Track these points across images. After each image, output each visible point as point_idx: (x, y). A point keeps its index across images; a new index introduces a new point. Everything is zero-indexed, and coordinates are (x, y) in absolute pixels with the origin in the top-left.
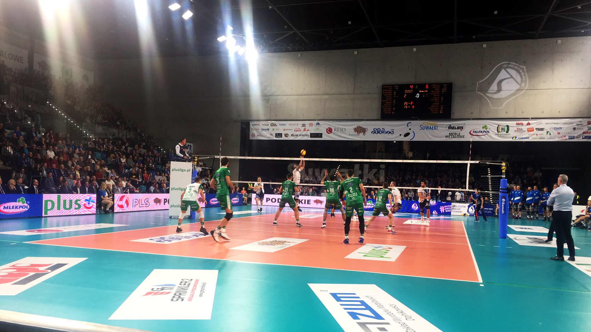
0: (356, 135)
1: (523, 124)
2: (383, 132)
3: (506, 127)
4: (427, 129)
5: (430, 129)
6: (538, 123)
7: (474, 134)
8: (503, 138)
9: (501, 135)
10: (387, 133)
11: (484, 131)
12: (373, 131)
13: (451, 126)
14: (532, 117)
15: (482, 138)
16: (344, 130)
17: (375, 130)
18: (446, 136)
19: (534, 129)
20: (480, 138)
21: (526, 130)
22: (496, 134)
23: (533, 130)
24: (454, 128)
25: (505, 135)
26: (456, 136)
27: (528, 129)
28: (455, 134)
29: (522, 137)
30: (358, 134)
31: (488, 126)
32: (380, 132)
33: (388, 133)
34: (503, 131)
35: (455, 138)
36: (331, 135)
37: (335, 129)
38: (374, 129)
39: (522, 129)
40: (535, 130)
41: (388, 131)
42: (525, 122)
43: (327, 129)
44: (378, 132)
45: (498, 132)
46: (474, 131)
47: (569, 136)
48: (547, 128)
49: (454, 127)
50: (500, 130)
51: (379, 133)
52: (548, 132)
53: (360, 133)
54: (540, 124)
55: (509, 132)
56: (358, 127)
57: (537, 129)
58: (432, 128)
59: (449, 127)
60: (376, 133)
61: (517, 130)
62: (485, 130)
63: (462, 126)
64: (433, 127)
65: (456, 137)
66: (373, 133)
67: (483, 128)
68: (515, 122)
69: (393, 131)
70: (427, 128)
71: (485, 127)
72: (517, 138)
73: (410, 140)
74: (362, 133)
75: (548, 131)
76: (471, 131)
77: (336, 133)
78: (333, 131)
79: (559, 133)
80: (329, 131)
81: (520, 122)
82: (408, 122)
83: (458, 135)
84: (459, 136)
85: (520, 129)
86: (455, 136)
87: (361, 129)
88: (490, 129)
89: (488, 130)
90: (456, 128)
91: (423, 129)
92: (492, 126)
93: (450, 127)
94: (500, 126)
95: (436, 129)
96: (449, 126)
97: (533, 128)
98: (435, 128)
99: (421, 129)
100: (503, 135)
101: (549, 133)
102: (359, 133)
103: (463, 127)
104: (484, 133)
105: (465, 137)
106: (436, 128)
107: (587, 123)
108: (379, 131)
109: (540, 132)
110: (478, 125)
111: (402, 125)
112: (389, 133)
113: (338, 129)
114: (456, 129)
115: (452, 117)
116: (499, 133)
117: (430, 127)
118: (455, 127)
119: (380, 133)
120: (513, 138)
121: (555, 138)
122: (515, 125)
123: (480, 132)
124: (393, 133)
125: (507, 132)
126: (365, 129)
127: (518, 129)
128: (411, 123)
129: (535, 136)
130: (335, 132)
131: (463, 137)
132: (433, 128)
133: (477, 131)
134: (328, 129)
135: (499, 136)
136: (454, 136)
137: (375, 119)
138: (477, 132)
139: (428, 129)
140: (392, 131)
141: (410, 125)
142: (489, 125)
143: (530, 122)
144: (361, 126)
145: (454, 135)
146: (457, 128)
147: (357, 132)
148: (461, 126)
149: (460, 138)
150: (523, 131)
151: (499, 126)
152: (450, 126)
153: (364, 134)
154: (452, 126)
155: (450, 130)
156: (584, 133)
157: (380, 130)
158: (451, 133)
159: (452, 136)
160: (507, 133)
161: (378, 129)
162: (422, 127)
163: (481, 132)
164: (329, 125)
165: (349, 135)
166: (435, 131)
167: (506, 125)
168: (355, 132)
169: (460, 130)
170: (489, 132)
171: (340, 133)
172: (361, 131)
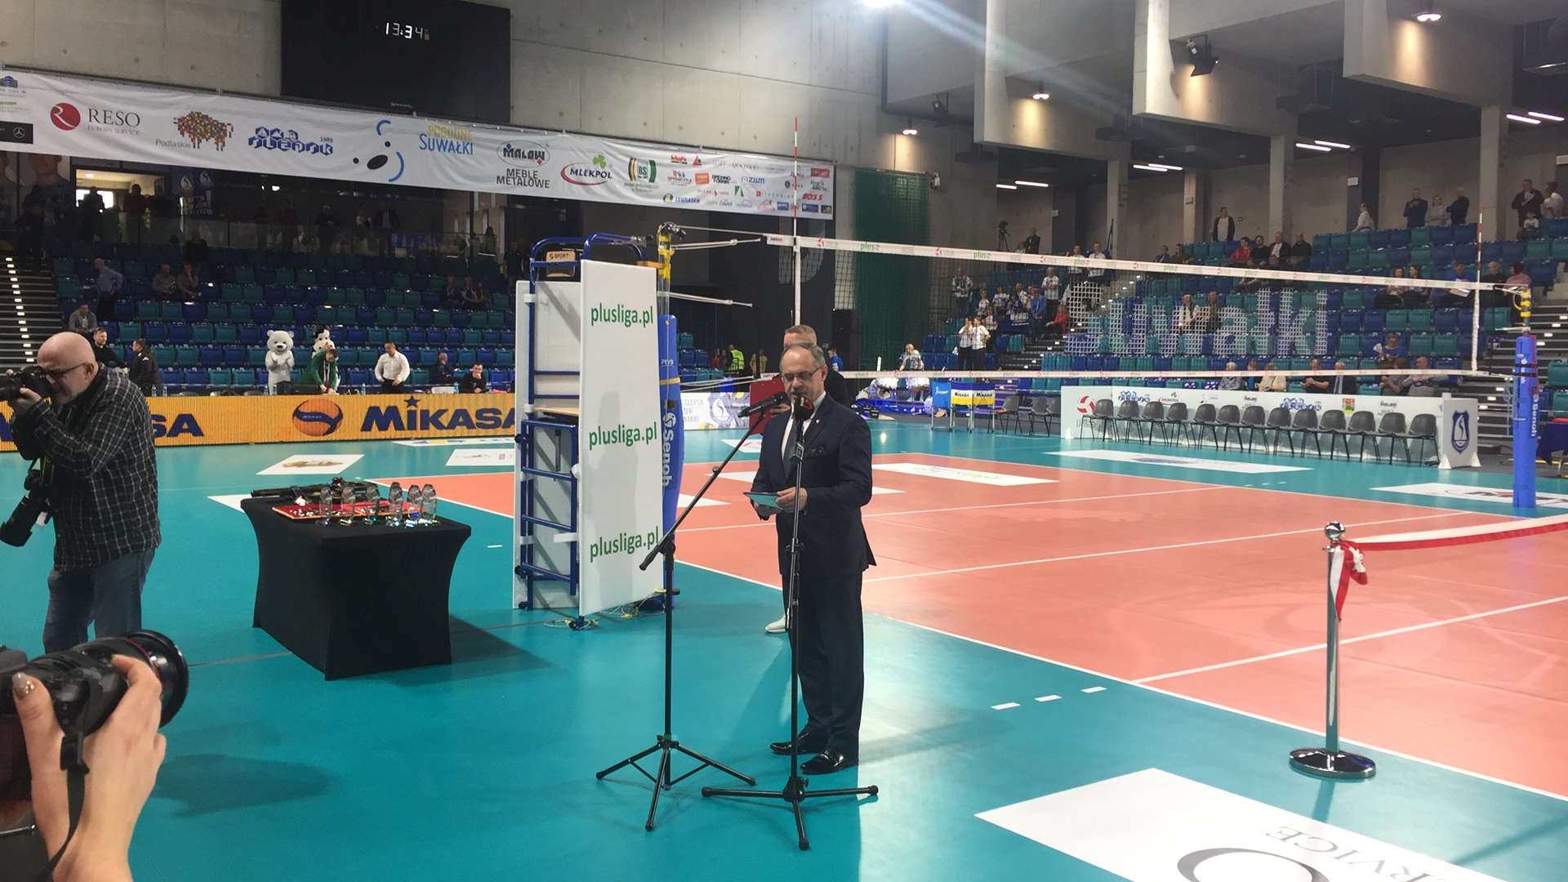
0: (188, 146)
1: (685, 160)
2: (294, 145)
3: (649, 167)
4: (442, 148)
5: (452, 151)
6: (718, 163)
7: (573, 177)
8: (643, 196)
9: (639, 188)
10: (308, 149)
11: (598, 173)
12: (254, 138)
13: (512, 147)
14: (705, 145)
15: (592, 190)
16: (132, 120)
17: (263, 132)
18: (498, 177)
19: (710, 176)
20: (589, 191)
21: (693, 178)
22: (625, 184)
23: (707, 181)
24: (518, 154)
25: (647, 189)
26: (527, 179)
27: (696, 175)
28: (524, 173)
29: (683, 197)
30: (193, 140)
31: (608, 158)
32: (280, 144)
33: (312, 148)
34: (642, 176)
35: (525, 185)
36: (73, 135)
37: (93, 113)
38: (257, 130)
39: (684, 176)
40: (711, 181)
41: (312, 144)
42: (691, 157)
43: (55, 110)
44: (272, 143)
45: (631, 179)
46: (572, 170)
47: (778, 203)
48: (736, 175)
49: (519, 150)
50: (636, 174)
51: (280, 147)
52: (737, 188)
53: (204, 141)
54: (721, 164)
55: (656, 180)
56: (191, 115)
57: (714, 177)
58: (455, 148)
59: (505, 149)
60: (268, 145)
61: (673, 176)
62: (601, 170)
63: (542, 150)
64: (459, 146)
65: (527, 183)
66: (255, 143)
67: (595, 161)
68: (669, 154)
69: (329, 143)
70: (442, 146)
71: (599, 160)
72: (674, 200)
73: (390, 180)
74: (213, 140)
75: (737, 185)
76: (564, 169)
77: (98, 128)
78: (84, 119)
79: (759, 194)
80: (67, 117)
81: (679, 155)
82: (380, 117)
83: (531, 179)
84: (535, 181)
85: (680, 175)
86: (523, 179)
88: (611, 166)
89: (607, 169)
90: (526, 154)
91: (427, 146)
92: (618, 155)
93: (509, 151)
94: (635, 159)
95: (470, 151)
96: (505, 146)
97: (708, 174)
98: (465, 148)
99: (423, 146)
100: (643, 189)
101: (739, 190)
102: (200, 141)
103: (543, 153)
104: (599, 176)
105: (550, 184)
106: (469, 147)
107: (810, 173)
108: (278, 138)
109: (722, 187)
110: (582, 152)
112: (316, 150)
113: (108, 114)
114: (525, 157)
116: (634, 182)
117: (452, 144)
118: (523, 153)
119: (283, 146)
120: (664, 198)
121: (751, 206)
122: (670, 161)
123: (588, 174)
124: (331, 150)
125: (652, 180)
126: (223, 125)
127: (675, 173)
128: (389, 122)
129: (712, 197)
130: (94, 124)
131: (546, 184)
132: (461, 149)
133: (581, 171)
134: (61, 110)
135: (633, 190)
136: (520, 179)
137: (256, 92)
138: (580, 174)
139: (445, 149)
140: (327, 146)
141: (390, 130)
142: (609, 154)
143: (702, 157)
144: (204, 113)
145: (520, 175)
146: (529, 154)
147: (189, 132)
148: (538, 150)
149: (537, 186)
150: (687, 180)
151: (633, 161)
152: (509, 146)
153: (220, 144)
154: (514, 147)
155: (510, 160)
156: (805, 196)
157: (282, 134)
158: (511, 168)
159: (514, 179)
160: (651, 184)
161: (273, 132)
162: (426, 139)
163: (591, 173)
164: (62, 93)
165: (158, 142)
166: (465, 157)
167: (648, 159)
168: (182, 134)
169: (535, 163)
170: (609, 177)
171: (113, 132)
172: (206, 131)
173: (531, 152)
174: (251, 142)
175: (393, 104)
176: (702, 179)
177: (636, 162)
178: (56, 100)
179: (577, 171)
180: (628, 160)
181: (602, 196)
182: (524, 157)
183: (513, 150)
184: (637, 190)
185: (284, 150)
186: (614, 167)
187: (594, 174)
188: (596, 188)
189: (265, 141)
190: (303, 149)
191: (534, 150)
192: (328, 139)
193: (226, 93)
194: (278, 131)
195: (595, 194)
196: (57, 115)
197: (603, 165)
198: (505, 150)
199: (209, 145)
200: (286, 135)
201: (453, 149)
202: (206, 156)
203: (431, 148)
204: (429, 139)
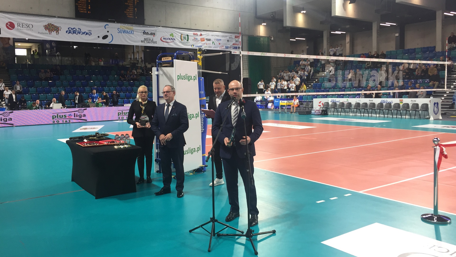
0: (48, 34)
1: (197, 34)
2: (80, 32)
3: (187, 36)
4: (124, 33)
5: (127, 33)
6: (207, 35)
7: (164, 40)
8: (185, 45)
10: (84, 34)
11: (171, 39)
12: (68, 31)
13: (145, 32)
14: (203, 30)
15: (170, 44)
16: (31, 26)
17: (70, 29)
18: (142, 41)
19: (205, 39)
20: (169, 44)
21: (200, 40)
22: (180, 42)
23: (204, 40)
24: (147, 34)
25: (186, 43)
26: (150, 41)
27: (201, 39)
28: (149, 39)
29: (197, 45)
30: (49, 32)
31: (174, 34)
34: (185, 39)
35: (150, 43)
36: (13, 31)
37: (19, 24)
38: (69, 28)
39: (197, 39)
40: (205, 40)
41: (85, 32)
42: (199, 33)
43: (7, 24)
44: (73, 32)
45: (181, 40)
46: (164, 38)
47: (225, 46)
48: (212, 38)
49: (147, 33)
50: (183, 39)
51: (75, 33)
52: (213, 42)
53: (52, 32)
54: (208, 35)
56: (49, 24)
57: (206, 39)
58: (128, 32)
60: (72, 33)
61: (194, 39)
62: (172, 38)
63: (154, 32)
64: (129, 32)
66: (68, 32)
68: (192, 33)
69: (90, 32)
70: (124, 32)
71: (172, 35)
72: (194, 46)
73: (109, 43)
74: (55, 32)
75: (213, 41)
76: (161, 38)
77: (20, 29)
78: (16, 26)
79: (220, 44)
80: (11, 26)
81: (196, 33)
82: (105, 23)
83: (151, 41)
84: (152, 41)
85: (196, 39)
86: (149, 41)
87: (53, 27)
88: (175, 37)
89: (174, 38)
90: (150, 34)
91: (120, 32)
92: (177, 33)
93: (144, 33)
94: (182, 34)
95: (133, 33)
97: (204, 38)
98: (131, 32)
99: (119, 32)
100: (185, 43)
101: (214, 43)
102: (51, 32)
103: (155, 33)
104: (172, 40)
105: (157, 42)
106: (132, 32)
107: (235, 37)
108: (75, 31)
109: (209, 42)
110: (167, 32)
111: (101, 27)
112: (86, 34)
113: (23, 25)
116: (182, 41)
117: (127, 31)
118: (149, 33)
119: (76, 33)
120: (191, 46)
121: (217, 48)
122: (193, 35)
123: (168, 39)
124: (91, 34)
125: (188, 40)
126: (58, 27)
127: (194, 38)
128: (108, 25)
129: (206, 45)
130: (19, 28)
131: (156, 42)
132: (130, 33)
133: (166, 38)
134: (9, 24)
135: (182, 44)
136: (148, 41)
137: (67, 17)
138: (166, 39)
139: (125, 33)
140: (90, 33)
141: (108, 28)
142: (174, 33)
143: (202, 33)
144: (52, 24)
145: (148, 40)
146: (150, 33)
147: (48, 30)
148: (153, 32)
149: (153, 43)
150: (198, 40)
151: (182, 35)
152: (144, 31)
153: (57, 33)
155: (145, 35)
156: (233, 44)
157: (76, 29)
158: (145, 38)
159: (146, 41)
160: (187, 42)
161: (73, 29)
162: (119, 30)
163: (169, 39)
164: (9, 18)
165: (39, 33)
166: (131, 35)
167: (186, 34)
168: (46, 30)
169: (152, 36)
170: (175, 40)
171: (25, 30)
172: (53, 29)
173: (151, 33)
174: (67, 32)
175: (109, 19)
176: (202, 40)
178: (7, 21)
179: (165, 38)
180: (180, 35)
181: (173, 46)
182: (149, 34)
183: (146, 32)
184: (183, 44)
185: (77, 34)
186: (176, 37)
187: (170, 39)
188: (171, 43)
189: (71, 32)
190: (83, 34)
191: (152, 32)
192: (90, 31)
193: (59, 17)
194: (75, 28)
195: (171, 45)
196: (8, 25)
197: (173, 36)
198: (143, 32)
199: (54, 33)
200: (77, 30)
201: (128, 33)
202: (53, 37)
203: (121, 32)
204: (120, 30)
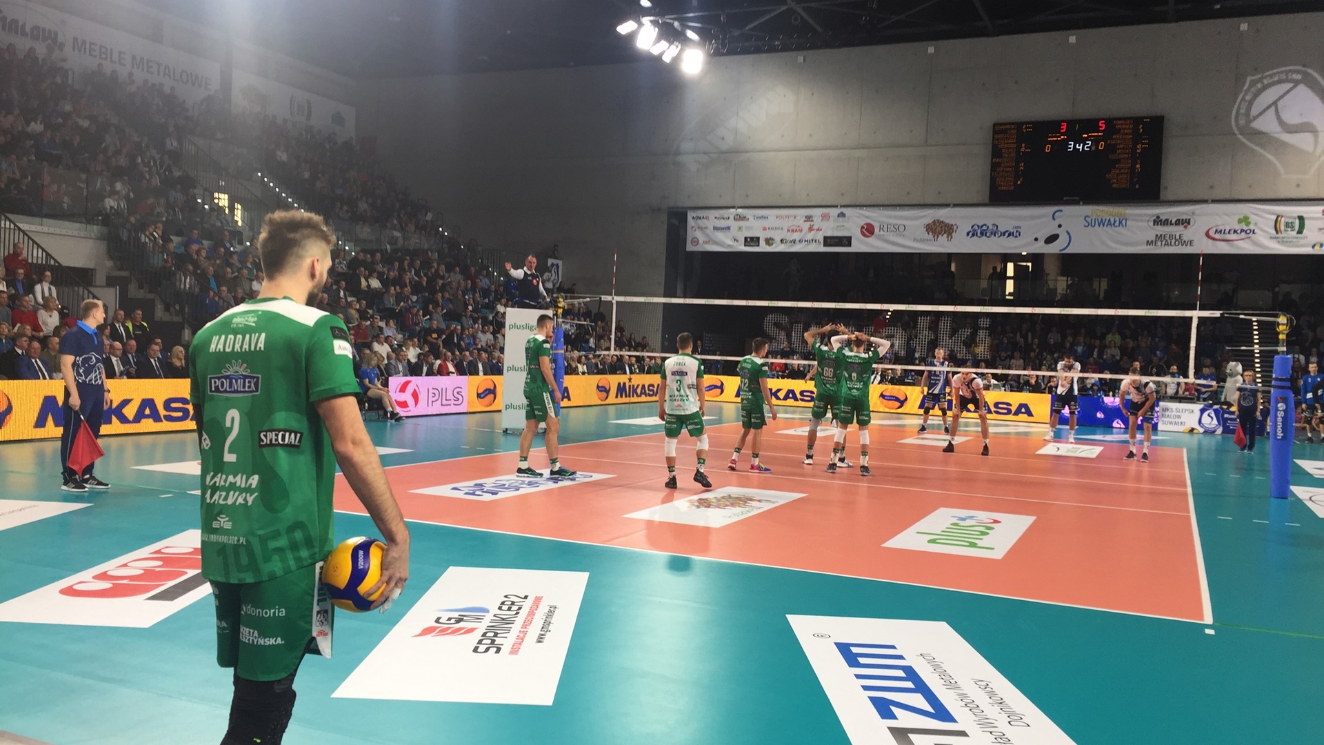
2: (995, 233)
3: (1297, 222)
4: (1101, 225)
5: (1109, 226)
7: (1217, 236)
8: (1289, 246)
9: (1285, 240)
10: (1004, 235)
11: (1242, 231)
12: (970, 232)
15: (1235, 246)
16: (901, 228)
17: (976, 227)
18: (1148, 242)
20: (1232, 246)
22: (1271, 238)
24: (1166, 223)
25: (1294, 240)
26: (1173, 241)
28: (1171, 236)
30: (934, 237)
31: (1253, 218)
32: (986, 233)
33: (1007, 234)
34: (1289, 229)
35: (1171, 246)
36: (871, 240)
37: (882, 227)
38: (972, 227)
41: (1007, 231)
43: (863, 227)
44: (982, 233)
45: (1277, 232)
46: (1216, 231)
49: (1167, 220)
50: (1282, 227)
51: (986, 235)
53: (940, 236)
55: (1305, 231)
56: (934, 222)
58: (1112, 222)
60: (979, 234)
62: (1245, 228)
63: (1188, 218)
64: (1115, 222)
65: (1173, 243)
66: (971, 234)
67: (1240, 221)
68: (1321, 209)
69: (1018, 230)
70: (1102, 223)
71: (1245, 220)
73: (1060, 251)
74: (945, 235)
76: (1208, 231)
77: (883, 235)
78: (877, 230)
80: (868, 230)
82: (1056, 208)
83: (1176, 240)
84: (1180, 241)
86: (1169, 242)
87: (942, 227)
88: (1256, 224)
89: (1252, 227)
90: (1173, 222)
91: (1089, 225)
92: (1262, 217)
93: (1158, 221)
94: (1282, 217)
95: (1124, 224)
96: (1155, 218)
98: (1120, 222)
99: (1087, 224)
100: (1290, 240)
102: (938, 237)
103: (1189, 220)
104: (1243, 234)
105: (1195, 243)
106: (1124, 222)
108: (985, 230)
110: (1228, 215)
111: (1040, 217)
112: (1009, 235)
113: (889, 226)
114: (1172, 224)
115: (1162, 197)
116: (1279, 235)
117: (1109, 220)
118: (1171, 221)
119: (988, 235)
120: (1313, 247)
122: (1320, 215)
123: (1232, 232)
124: (1020, 234)
125: (1300, 232)
126: (952, 225)
128: (1061, 211)
130: (882, 232)
131: (1190, 243)
132: (1117, 223)
133: (1225, 230)
134: (866, 227)
135: (1279, 242)
136: (1167, 240)
138: (1224, 233)
139: (1103, 225)
140: (1017, 232)
141: (1060, 217)
142: (1255, 214)
144: (941, 220)
145: (1168, 238)
146: (1176, 222)
147: (932, 232)
148: (1184, 218)
149: (1183, 245)
151: (1279, 219)
152: (1158, 217)
153: (950, 237)
154: (1163, 218)
155: (1159, 227)
157: (988, 227)
158: (1159, 234)
159: (1162, 242)
160: (1299, 235)
161: (982, 226)
162: (1089, 220)
163: (1235, 232)
164: (867, 217)
165: (915, 240)
166: (1120, 229)
167: (1296, 215)
168: (928, 233)
169: (1181, 227)
170: (1253, 233)
171: (891, 237)
172: (942, 230)
173: (1178, 220)
174: (968, 234)
175: (1065, 199)
177: (1283, 219)
178: (862, 222)
179: (1221, 231)
180: (1275, 217)
183: (1161, 220)
184: (1282, 242)
185: (989, 237)
186: (1259, 225)
187: (1239, 232)
188: (1240, 243)
189: (977, 233)
190: (1001, 235)
191: (1181, 218)
192: (1018, 227)
193: (956, 205)
194: (986, 225)
195: (1238, 247)
196: (864, 230)
197: (1248, 224)
198: (1154, 221)
199: (943, 239)
200: (990, 227)
201: (1111, 224)
202: (941, 246)
203: (1093, 225)
204: (1092, 220)
